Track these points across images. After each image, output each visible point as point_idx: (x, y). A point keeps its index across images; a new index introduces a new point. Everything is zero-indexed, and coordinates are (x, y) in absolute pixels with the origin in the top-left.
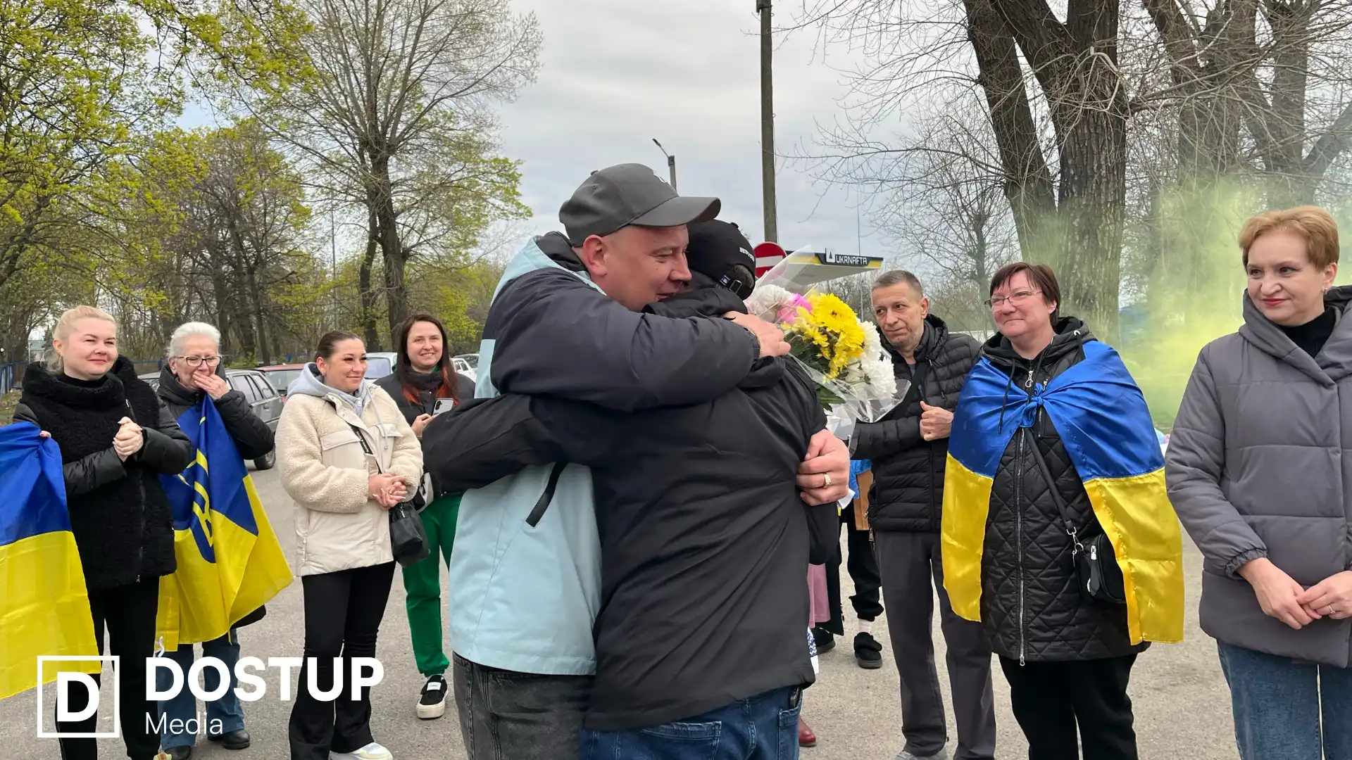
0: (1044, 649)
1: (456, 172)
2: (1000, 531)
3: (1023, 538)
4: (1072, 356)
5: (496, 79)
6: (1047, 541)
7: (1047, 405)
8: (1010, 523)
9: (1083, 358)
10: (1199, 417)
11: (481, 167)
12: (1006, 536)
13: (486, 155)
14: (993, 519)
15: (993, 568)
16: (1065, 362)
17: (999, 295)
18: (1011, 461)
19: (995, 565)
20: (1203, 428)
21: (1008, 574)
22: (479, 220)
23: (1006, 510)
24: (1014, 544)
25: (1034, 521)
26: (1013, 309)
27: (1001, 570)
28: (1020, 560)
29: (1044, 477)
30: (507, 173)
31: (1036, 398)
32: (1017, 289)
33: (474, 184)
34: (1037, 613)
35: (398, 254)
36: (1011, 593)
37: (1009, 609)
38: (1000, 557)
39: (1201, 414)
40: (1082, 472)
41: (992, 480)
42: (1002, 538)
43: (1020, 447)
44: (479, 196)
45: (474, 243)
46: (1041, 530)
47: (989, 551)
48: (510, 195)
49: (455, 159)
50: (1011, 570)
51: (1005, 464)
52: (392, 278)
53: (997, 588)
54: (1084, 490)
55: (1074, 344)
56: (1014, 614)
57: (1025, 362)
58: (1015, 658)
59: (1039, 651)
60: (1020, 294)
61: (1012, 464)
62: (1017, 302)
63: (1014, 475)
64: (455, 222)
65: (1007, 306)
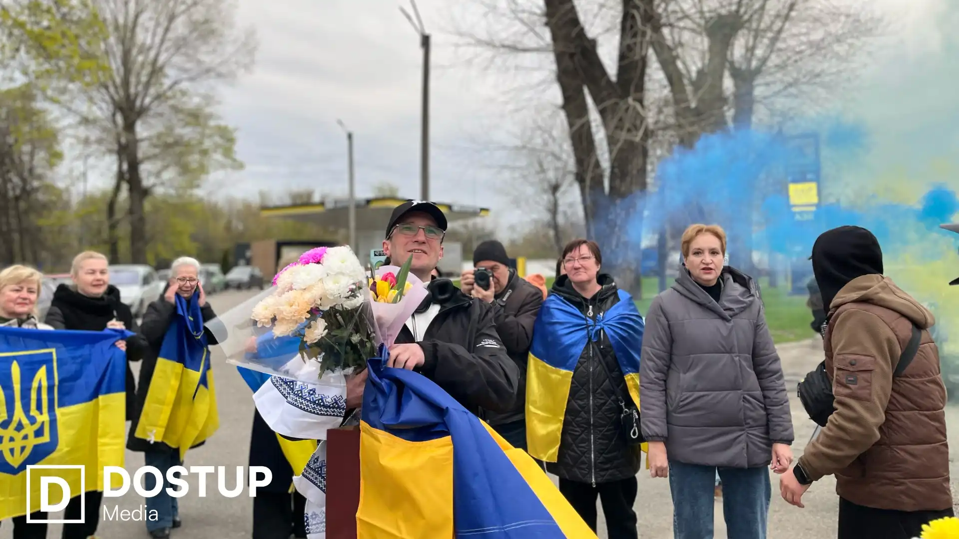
0: (605, 475)
1: (186, 132)
2: (579, 405)
3: (594, 409)
4: (612, 298)
5: (223, 70)
6: (607, 410)
7: (606, 328)
8: (585, 400)
9: (619, 300)
10: (655, 341)
11: (208, 132)
12: (582, 407)
13: (212, 123)
14: (573, 398)
15: (571, 428)
16: (609, 302)
17: (572, 257)
18: (585, 362)
19: (573, 426)
20: (657, 347)
21: (583, 432)
22: (203, 169)
23: (583, 392)
24: (588, 412)
25: (601, 399)
26: (580, 266)
27: (578, 429)
28: (592, 422)
29: (605, 371)
30: (227, 137)
31: (599, 324)
32: (583, 255)
33: (201, 143)
34: (602, 454)
35: (139, 192)
36: (585, 443)
37: (584, 453)
38: (577, 421)
39: (657, 339)
40: (624, 369)
41: (572, 373)
42: (579, 409)
43: (590, 353)
44: (204, 153)
45: (198, 186)
46: (604, 404)
47: (569, 417)
48: (228, 152)
49: (187, 124)
50: (586, 429)
51: (581, 363)
52: (135, 209)
53: (574, 440)
54: (624, 381)
55: (613, 291)
56: (588, 456)
57: (585, 299)
58: (590, 482)
59: (603, 476)
60: (584, 258)
61: (586, 364)
62: (582, 262)
63: (588, 370)
64: (185, 169)
65: (577, 265)
